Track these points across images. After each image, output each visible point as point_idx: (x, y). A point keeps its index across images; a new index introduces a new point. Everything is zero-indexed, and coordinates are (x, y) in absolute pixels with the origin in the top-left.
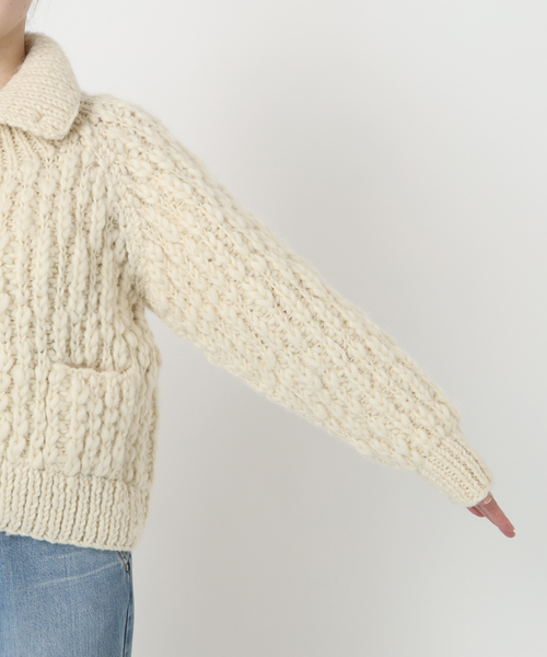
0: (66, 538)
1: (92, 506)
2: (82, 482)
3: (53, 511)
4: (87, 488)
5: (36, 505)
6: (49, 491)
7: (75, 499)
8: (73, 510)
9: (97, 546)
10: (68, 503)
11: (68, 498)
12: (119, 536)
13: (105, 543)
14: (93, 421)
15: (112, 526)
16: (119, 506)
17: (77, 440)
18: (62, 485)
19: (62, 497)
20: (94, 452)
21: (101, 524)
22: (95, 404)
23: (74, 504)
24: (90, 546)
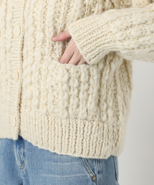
0: (66, 151)
1: (78, 135)
2: (71, 122)
3: (56, 137)
4: (75, 125)
5: (47, 133)
6: (53, 126)
7: (67, 131)
8: (67, 136)
9: (84, 156)
10: (64, 133)
11: (64, 130)
12: (95, 151)
13: (88, 154)
14: (73, 90)
15: (91, 145)
16: (94, 135)
17: (63, 101)
18: (60, 123)
19: (60, 129)
20: (75, 106)
21: (84, 144)
22: (74, 82)
23: (67, 133)
24: (80, 156)
